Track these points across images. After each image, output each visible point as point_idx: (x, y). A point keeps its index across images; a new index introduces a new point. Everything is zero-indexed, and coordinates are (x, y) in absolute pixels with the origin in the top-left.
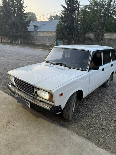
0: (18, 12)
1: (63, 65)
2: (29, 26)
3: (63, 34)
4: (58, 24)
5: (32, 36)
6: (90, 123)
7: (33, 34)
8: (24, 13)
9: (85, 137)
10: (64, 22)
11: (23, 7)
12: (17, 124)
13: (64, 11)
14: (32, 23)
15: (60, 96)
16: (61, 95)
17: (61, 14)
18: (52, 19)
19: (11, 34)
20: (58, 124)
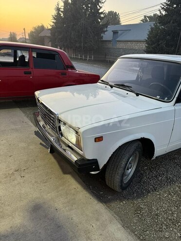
0: (91, 10)
1: (128, 89)
2: (104, 32)
3: (159, 45)
4: (152, 28)
5: (107, 48)
6: (157, 209)
7: (110, 45)
8: (100, 11)
9: (136, 233)
10: (164, 24)
11: (100, 2)
12: (27, 176)
13: (167, 5)
14: (111, 28)
15: (95, 141)
16: (99, 139)
17: (159, 10)
18: (146, 21)
19: (78, 45)
20: (94, 193)
